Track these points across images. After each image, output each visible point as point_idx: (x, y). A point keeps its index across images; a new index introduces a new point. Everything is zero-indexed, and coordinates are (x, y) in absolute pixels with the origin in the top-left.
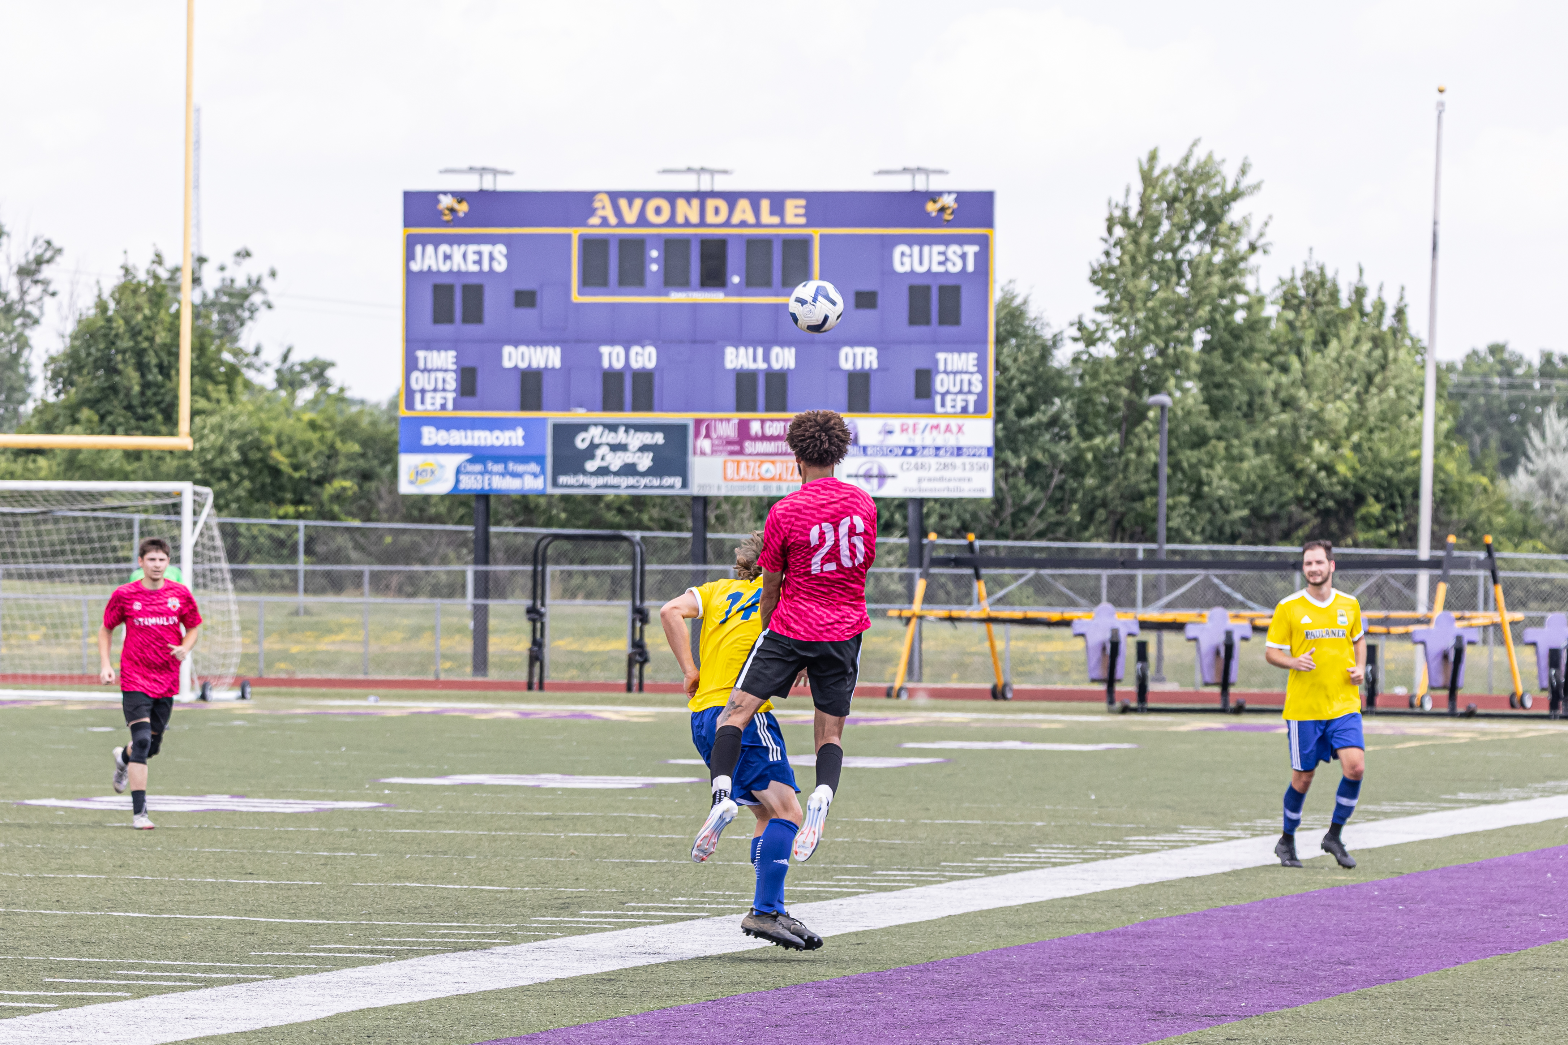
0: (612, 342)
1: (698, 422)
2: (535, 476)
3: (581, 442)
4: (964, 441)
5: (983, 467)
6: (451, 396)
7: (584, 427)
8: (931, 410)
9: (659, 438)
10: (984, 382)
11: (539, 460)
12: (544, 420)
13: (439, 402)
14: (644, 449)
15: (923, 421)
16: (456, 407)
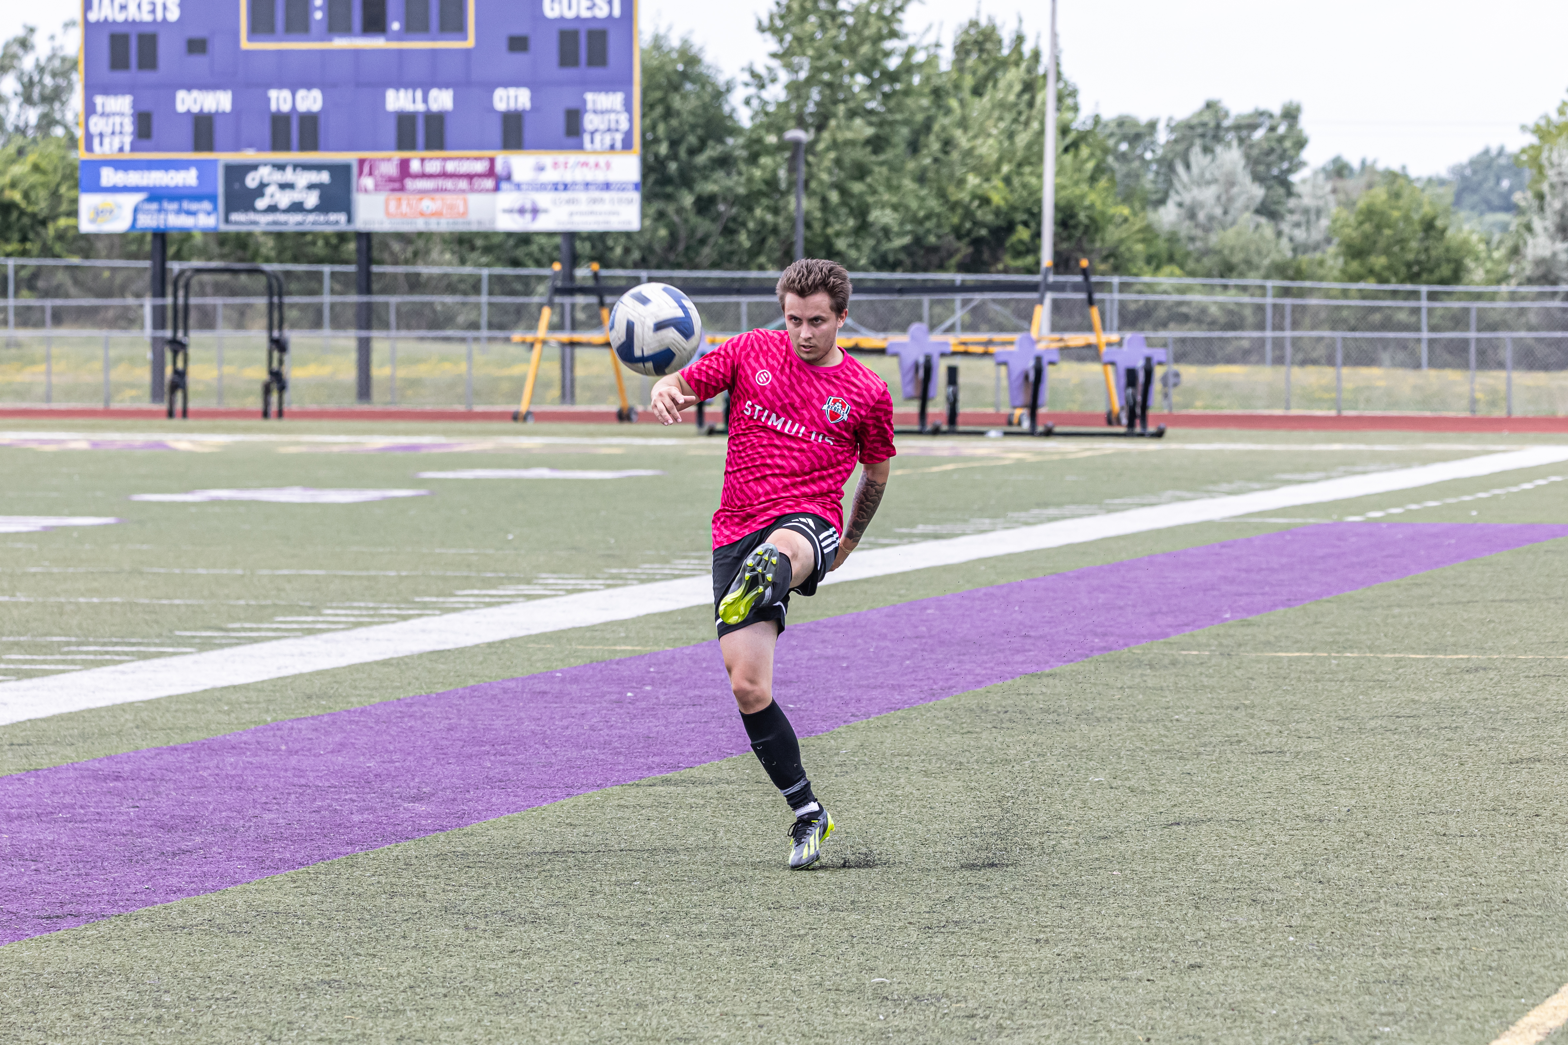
0: (280, 86)
1: (362, 162)
2: (209, 214)
3: (252, 181)
4: (613, 176)
5: (630, 201)
6: (128, 140)
7: (254, 167)
8: (580, 147)
9: (324, 177)
10: (631, 121)
11: (212, 198)
12: (215, 162)
13: (116, 145)
14: (311, 187)
15: (573, 158)
16: (133, 149)
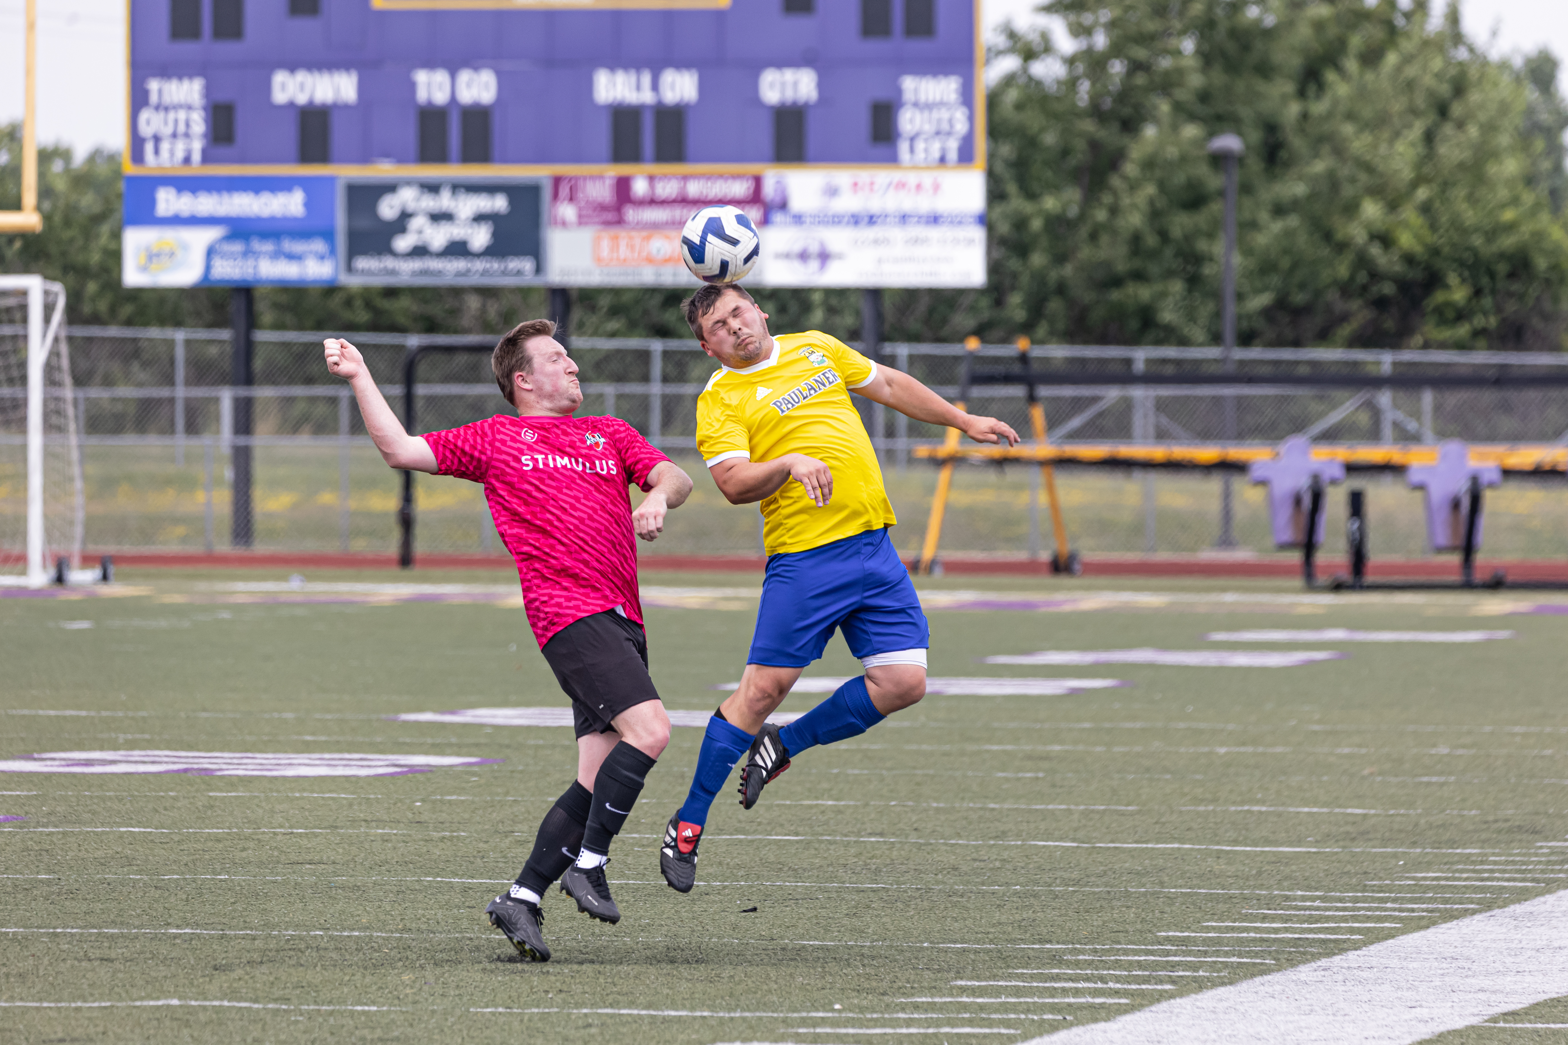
0: (431, 64)
1: (557, 181)
2: (322, 258)
3: (388, 209)
4: (943, 204)
5: (971, 242)
6: (197, 146)
7: (391, 188)
8: (892, 159)
9: (499, 203)
10: (971, 119)
11: (328, 235)
12: (331, 180)
13: (180, 155)
14: (479, 218)
15: (882, 175)
16: (206, 158)
